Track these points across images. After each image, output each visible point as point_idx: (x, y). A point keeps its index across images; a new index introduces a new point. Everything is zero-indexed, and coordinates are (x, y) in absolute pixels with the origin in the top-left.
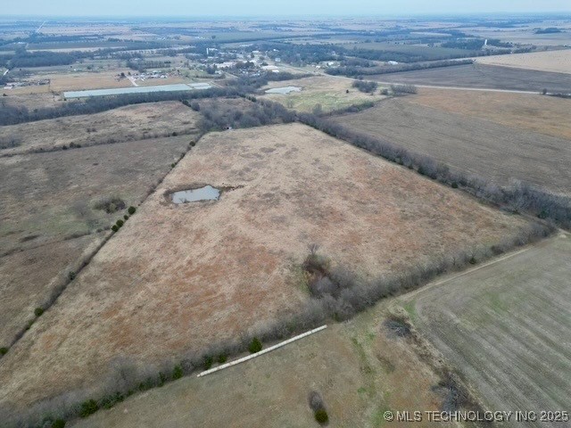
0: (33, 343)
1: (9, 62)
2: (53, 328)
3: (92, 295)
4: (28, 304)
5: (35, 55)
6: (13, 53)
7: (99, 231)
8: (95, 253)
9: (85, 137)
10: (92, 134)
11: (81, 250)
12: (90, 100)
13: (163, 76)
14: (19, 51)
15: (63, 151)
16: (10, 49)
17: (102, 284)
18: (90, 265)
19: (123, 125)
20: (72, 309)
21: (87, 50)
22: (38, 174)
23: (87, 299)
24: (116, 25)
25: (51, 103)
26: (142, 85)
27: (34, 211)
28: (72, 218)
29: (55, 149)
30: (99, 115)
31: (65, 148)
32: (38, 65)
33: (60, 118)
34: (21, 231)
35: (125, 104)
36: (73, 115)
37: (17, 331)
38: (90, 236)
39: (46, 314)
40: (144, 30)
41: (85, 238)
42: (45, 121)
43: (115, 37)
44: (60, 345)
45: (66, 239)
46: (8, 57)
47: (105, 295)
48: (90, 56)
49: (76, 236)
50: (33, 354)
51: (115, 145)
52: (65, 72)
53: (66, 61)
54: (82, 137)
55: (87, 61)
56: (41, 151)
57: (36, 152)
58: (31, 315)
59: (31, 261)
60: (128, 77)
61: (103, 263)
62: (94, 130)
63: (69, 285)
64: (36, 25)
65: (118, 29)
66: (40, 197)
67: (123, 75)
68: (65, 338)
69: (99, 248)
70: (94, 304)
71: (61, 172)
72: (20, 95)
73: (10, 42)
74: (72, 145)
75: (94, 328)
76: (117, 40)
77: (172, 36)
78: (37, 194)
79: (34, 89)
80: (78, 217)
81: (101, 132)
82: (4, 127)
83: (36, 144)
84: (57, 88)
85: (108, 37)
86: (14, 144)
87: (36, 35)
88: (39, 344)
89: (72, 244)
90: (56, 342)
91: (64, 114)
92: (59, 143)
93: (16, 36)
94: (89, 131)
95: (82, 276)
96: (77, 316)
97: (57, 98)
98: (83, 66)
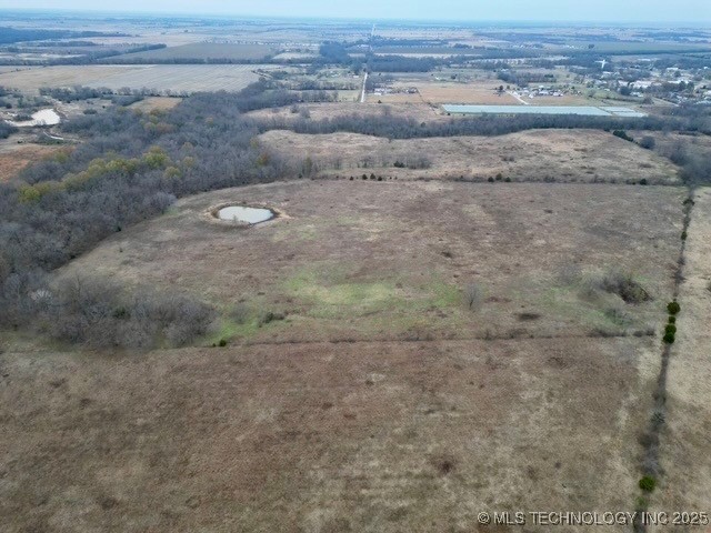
5: (386, 60)
7: (638, 335)
8: (662, 380)
9: (506, 168)
10: (511, 164)
11: (631, 366)
12: (480, 118)
13: (555, 94)
14: (369, 53)
15: (490, 184)
16: (359, 52)
18: (670, 403)
19: (547, 157)
21: (440, 56)
22: (476, 212)
24: (453, 29)
25: (432, 116)
26: (532, 103)
27: (504, 269)
29: (477, 180)
30: (502, 138)
31: (491, 180)
33: (455, 138)
35: (529, 128)
38: (628, 341)
39: (658, 491)
40: (490, 36)
41: (621, 342)
43: (463, 43)
45: (590, 335)
48: (447, 63)
49: (602, 334)
51: (556, 186)
52: (427, 80)
53: (424, 67)
54: (502, 168)
56: (462, 179)
57: (457, 180)
58: (631, 484)
60: (508, 92)
62: (511, 160)
63: (660, 438)
64: (369, 28)
65: (457, 34)
66: (501, 248)
67: (501, 88)
69: (663, 372)
71: (508, 214)
74: (499, 178)
76: (465, 46)
77: (529, 43)
78: (493, 243)
80: (580, 297)
81: (521, 163)
83: (449, 169)
84: (432, 100)
85: (454, 44)
86: (424, 165)
91: (456, 133)
92: (477, 171)
94: (504, 160)
95: (673, 427)
97: (438, 111)
98: (445, 75)
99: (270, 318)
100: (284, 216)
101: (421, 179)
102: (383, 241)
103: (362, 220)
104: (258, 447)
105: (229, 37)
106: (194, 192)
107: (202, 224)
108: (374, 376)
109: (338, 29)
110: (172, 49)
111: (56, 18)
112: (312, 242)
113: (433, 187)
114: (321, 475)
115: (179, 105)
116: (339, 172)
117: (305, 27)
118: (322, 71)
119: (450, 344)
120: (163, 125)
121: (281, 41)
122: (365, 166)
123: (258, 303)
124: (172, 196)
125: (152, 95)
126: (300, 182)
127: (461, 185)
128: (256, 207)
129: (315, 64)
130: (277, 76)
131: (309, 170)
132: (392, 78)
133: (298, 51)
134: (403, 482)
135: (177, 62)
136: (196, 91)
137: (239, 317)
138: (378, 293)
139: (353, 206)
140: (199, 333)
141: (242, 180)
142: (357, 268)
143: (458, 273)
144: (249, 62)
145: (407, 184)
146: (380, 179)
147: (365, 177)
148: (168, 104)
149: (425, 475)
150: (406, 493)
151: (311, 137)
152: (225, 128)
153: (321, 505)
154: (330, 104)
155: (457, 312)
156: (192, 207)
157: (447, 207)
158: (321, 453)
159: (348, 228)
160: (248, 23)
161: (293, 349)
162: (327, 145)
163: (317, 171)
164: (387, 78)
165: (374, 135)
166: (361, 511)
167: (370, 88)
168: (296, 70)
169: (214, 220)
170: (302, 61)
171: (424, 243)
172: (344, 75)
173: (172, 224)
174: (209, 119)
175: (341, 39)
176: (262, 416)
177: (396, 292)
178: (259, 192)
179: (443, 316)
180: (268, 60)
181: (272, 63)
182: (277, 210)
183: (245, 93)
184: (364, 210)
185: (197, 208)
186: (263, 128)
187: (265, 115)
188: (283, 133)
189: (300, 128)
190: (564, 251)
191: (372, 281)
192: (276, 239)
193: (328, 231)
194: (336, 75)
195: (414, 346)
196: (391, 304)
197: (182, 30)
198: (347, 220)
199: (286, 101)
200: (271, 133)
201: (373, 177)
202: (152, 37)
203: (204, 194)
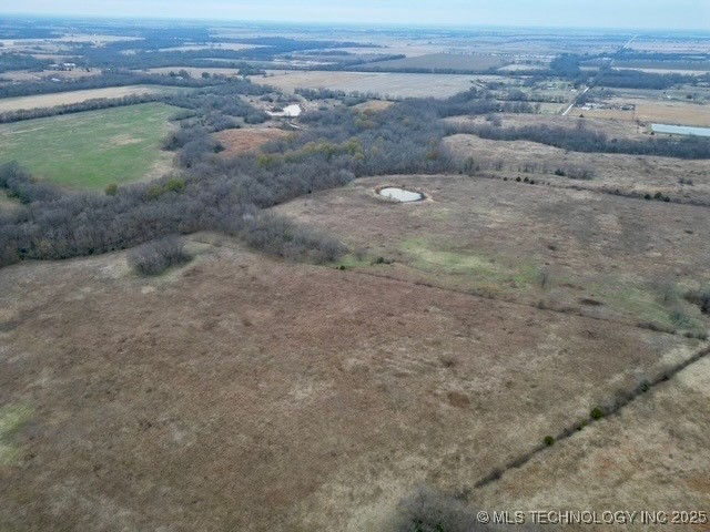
0: (583, 455)
1: (591, 79)
2: (612, 450)
3: (671, 433)
4: (581, 393)
5: (620, 74)
6: (596, 69)
7: (688, 336)
8: (680, 368)
9: (676, 189)
10: (686, 187)
11: (658, 353)
12: (688, 140)
14: (605, 67)
15: (645, 201)
16: (595, 65)
17: (689, 425)
18: (670, 382)
20: (640, 438)
21: (690, 72)
22: (609, 221)
23: (664, 435)
25: (634, 134)
27: (599, 267)
28: (648, 299)
29: (634, 195)
30: (699, 162)
31: (648, 197)
32: (622, 86)
33: (643, 156)
34: (581, 288)
36: (659, 155)
37: (567, 424)
38: (675, 338)
39: (603, 421)
41: (666, 336)
42: (623, 155)
44: (619, 483)
45: (639, 326)
46: (592, 74)
47: (693, 447)
48: (693, 81)
49: (652, 328)
50: (583, 472)
52: (655, 98)
53: (659, 84)
54: (672, 189)
55: (688, 88)
56: (617, 193)
57: (610, 193)
58: (584, 412)
59: (591, 335)
61: (692, 391)
62: (690, 183)
63: (638, 397)
64: (625, 40)
66: (609, 252)
68: (627, 477)
69: (687, 363)
70: (674, 451)
71: (641, 228)
72: (597, 119)
73: (595, 57)
74: (658, 196)
75: (671, 492)
78: (604, 247)
79: (615, 114)
80: (657, 300)
81: (699, 187)
82: (575, 153)
83: (610, 183)
84: (643, 118)
86: (585, 176)
87: (624, 50)
88: (590, 461)
89: (646, 337)
90: (614, 475)
91: (648, 152)
92: (640, 188)
93: (601, 51)
94: (682, 182)
95: (659, 395)
96: (647, 453)
97: (642, 130)
98: (680, 94)
99: (381, 261)
100: (430, 199)
101: (574, 187)
102: (502, 229)
103: (493, 212)
104: (336, 322)
105: (468, 49)
106: (370, 174)
107: (366, 197)
108: (432, 309)
109: (588, 40)
110: (410, 59)
111: (327, 30)
112: (441, 220)
113: (580, 196)
114: (366, 345)
115: (390, 107)
116: (498, 173)
117: (551, 39)
118: (541, 84)
119: (505, 304)
120: (369, 122)
121: (517, 53)
122: (526, 171)
123: (377, 251)
124: (352, 175)
125: (375, 98)
126: (458, 177)
127: (612, 198)
128: (411, 190)
129: (537, 77)
130: (492, 86)
131: (471, 169)
132: (612, 93)
133: (528, 63)
134: (415, 363)
135: (408, 71)
136: (410, 95)
137: (360, 256)
138: (471, 262)
139: (492, 200)
140: (331, 260)
141: (411, 169)
142: (465, 243)
143: (551, 262)
144: (472, 73)
145: (556, 190)
146: (532, 183)
147: (518, 180)
148: (382, 105)
149: (432, 364)
150: (413, 368)
151: (491, 142)
152: (418, 128)
153: (358, 358)
154: (528, 115)
155: (529, 287)
156: (364, 185)
157: (582, 213)
158: (372, 335)
159: (476, 215)
160: (494, 34)
161: (385, 281)
162: (501, 149)
163: (478, 169)
164: (607, 93)
165: (555, 146)
166: (380, 367)
167: (581, 101)
168: (513, 81)
169: (376, 195)
170: (524, 73)
171: (536, 237)
172: (562, 87)
173: (345, 194)
174: (407, 120)
175: (582, 53)
176: (347, 309)
177: (487, 265)
178: (419, 180)
179: (514, 287)
180: (492, 72)
181: (494, 74)
182: (426, 195)
183: (452, 100)
184: (500, 205)
185: (367, 186)
186: (451, 131)
187: (461, 120)
188: (467, 137)
189: (484, 134)
190: (674, 265)
191: (473, 254)
192: (414, 214)
193: (458, 215)
194: (554, 88)
195: (476, 299)
196: (475, 272)
197: (426, 42)
198: (480, 210)
199: (485, 110)
200: (457, 136)
201: (526, 180)
202: (397, 48)
203: (378, 177)
